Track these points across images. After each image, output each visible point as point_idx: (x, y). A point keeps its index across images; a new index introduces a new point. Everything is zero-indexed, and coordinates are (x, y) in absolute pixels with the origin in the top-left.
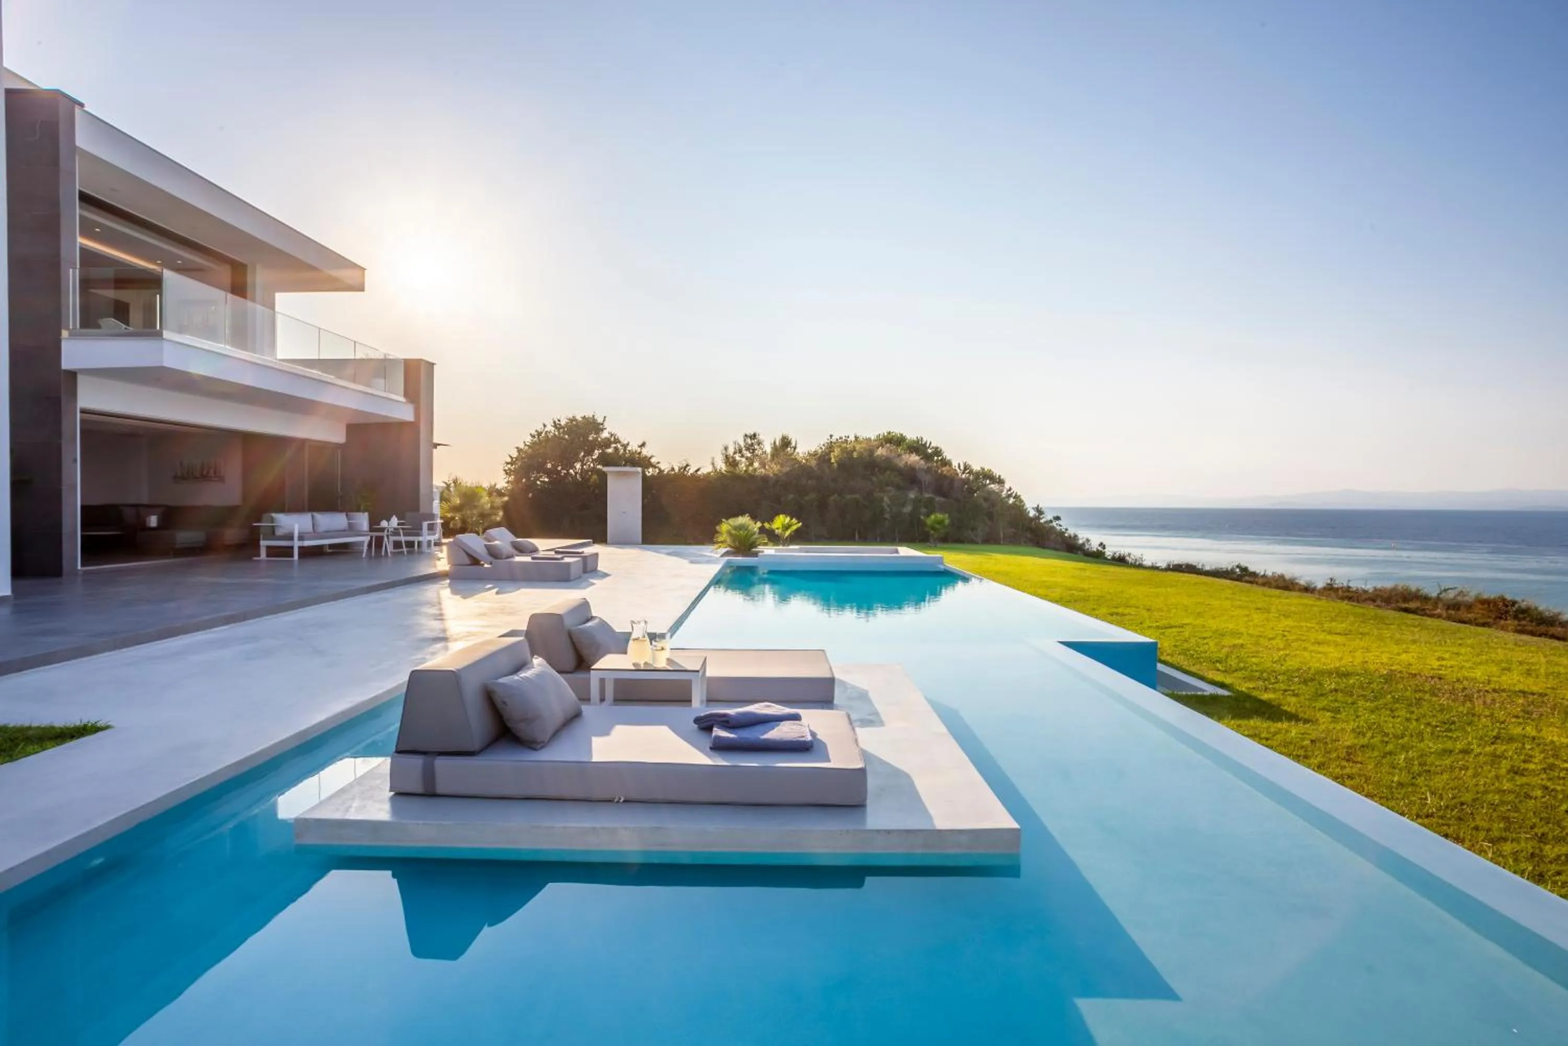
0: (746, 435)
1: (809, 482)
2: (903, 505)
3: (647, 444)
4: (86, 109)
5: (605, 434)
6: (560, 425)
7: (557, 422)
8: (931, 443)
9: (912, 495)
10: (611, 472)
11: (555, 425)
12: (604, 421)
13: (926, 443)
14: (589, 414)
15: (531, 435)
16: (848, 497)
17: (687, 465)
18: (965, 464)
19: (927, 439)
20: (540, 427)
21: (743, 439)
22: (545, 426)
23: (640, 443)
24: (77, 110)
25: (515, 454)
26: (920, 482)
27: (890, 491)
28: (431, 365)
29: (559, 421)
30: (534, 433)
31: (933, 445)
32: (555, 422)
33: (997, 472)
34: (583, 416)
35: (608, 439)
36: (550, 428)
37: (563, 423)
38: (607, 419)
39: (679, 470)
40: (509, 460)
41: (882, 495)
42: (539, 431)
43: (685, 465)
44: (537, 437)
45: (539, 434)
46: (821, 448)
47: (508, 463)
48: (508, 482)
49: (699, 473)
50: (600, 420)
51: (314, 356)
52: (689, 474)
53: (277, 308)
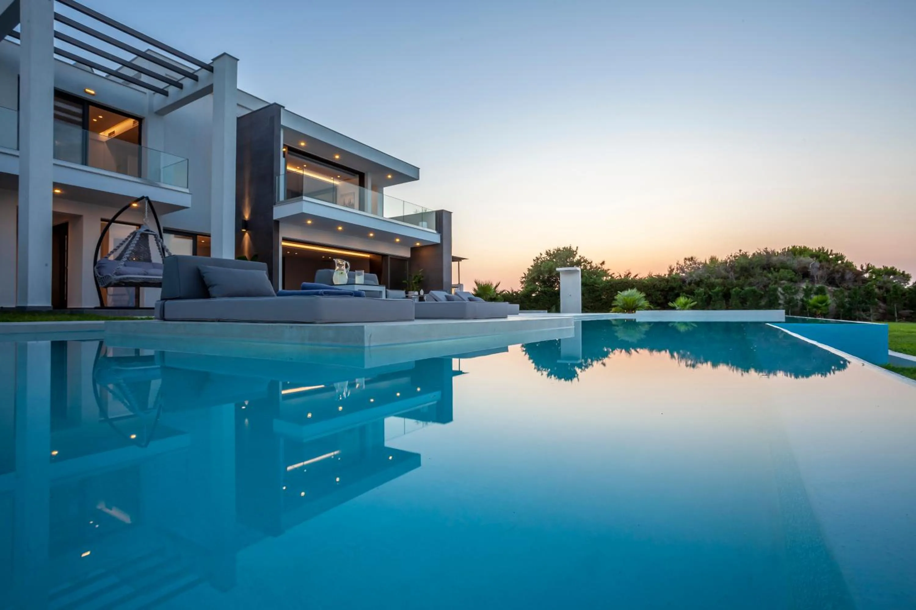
0: (686, 259)
1: (717, 280)
2: (796, 292)
3: (605, 262)
4: (285, 108)
5: (577, 258)
6: (550, 253)
7: (548, 252)
8: (831, 251)
9: (804, 286)
10: (562, 271)
11: (547, 253)
12: (577, 249)
13: (827, 251)
14: (567, 246)
15: (534, 260)
16: (747, 288)
17: (629, 273)
18: (868, 265)
19: (827, 248)
20: (538, 255)
21: (683, 261)
22: (541, 254)
23: (601, 262)
24: (282, 110)
25: (527, 272)
26: (813, 277)
27: (784, 284)
28: (450, 213)
29: (550, 251)
30: (535, 258)
31: (834, 252)
32: (547, 252)
33: (900, 269)
34: (563, 247)
35: (580, 260)
36: (544, 255)
37: (552, 253)
38: (578, 248)
39: (625, 277)
40: (523, 276)
41: (776, 286)
42: (538, 257)
43: (627, 273)
44: (536, 261)
45: (538, 259)
46: (729, 258)
47: (523, 278)
48: (522, 288)
49: (637, 277)
50: (574, 249)
51: (400, 214)
52: (630, 279)
53: (384, 193)
